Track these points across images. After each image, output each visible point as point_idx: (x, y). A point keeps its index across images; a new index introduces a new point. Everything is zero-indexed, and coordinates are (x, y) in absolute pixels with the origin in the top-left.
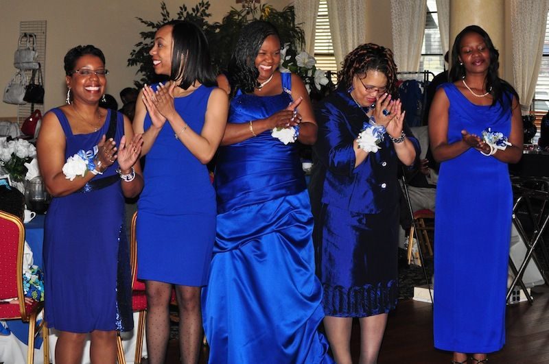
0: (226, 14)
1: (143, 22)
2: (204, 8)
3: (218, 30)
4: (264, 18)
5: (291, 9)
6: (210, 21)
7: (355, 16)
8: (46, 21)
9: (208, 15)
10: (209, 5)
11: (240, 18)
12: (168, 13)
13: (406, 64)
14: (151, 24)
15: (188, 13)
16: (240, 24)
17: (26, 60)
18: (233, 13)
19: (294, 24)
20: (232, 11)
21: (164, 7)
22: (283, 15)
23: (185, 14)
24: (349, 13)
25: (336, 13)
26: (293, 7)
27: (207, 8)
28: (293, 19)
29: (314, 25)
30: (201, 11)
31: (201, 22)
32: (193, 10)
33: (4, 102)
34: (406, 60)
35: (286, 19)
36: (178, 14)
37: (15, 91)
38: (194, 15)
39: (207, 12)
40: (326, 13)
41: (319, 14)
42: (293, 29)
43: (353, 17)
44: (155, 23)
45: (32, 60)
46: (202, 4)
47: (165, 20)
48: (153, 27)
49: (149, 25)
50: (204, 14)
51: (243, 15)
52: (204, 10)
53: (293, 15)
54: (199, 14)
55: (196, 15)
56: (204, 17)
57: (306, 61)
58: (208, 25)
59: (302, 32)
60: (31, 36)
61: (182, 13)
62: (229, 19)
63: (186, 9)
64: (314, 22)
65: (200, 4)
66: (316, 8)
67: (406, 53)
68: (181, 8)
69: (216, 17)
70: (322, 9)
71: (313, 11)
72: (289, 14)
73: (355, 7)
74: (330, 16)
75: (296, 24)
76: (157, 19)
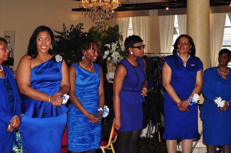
0: (90, 28)
1: (55, 31)
2: (81, 26)
3: (86, 35)
4: (106, 30)
5: (117, 26)
6: (83, 31)
7: (144, 29)
8: (15, 31)
9: (82, 29)
10: (83, 24)
11: (96, 30)
12: (66, 28)
13: (165, 50)
14: (59, 32)
16: (95, 33)
20: (92, 27)
21: (64, 25)
22: (114, 29)
23: (73, 28)
24: (141, 28)
25: (136, 28)
27: (82, 26)
28: (118, 31)
29: (127, 33)
30: (79, 27)
31: (80, 32)
32: (76, 26)
34: (166, 48)
35: (115, 30)
36: (70, 28)
38: (77, 28)
39: (82, 27)
40: (132, 28)
41: (129, 28)
42: (118, 35)
43: (143, 30)
44: (60, 32)
46: (80, 24)
47: (64, 30)
49: (58, 33)
50: (81, 28)
51: (97, 28)
52: (81, 27)
53: (118, 29)
54: (79, 28)
55: (77, 29)
58: (82, 33)
59: (122, 36)
60: (8, 37)
61: (72, 28)
62: (91, 30)
63: (73, 26)
64: (127, 31)
65: (79, 24)
66: (128, 26)
67: (166, 45)
68: (71, 26)
69: (86, 30)
70: (131, 26)
71: (126, 27)
72: (116, 28)
73: (144, 25)
74: (133, 29)
75: (119, 32)
76: (61, 30)
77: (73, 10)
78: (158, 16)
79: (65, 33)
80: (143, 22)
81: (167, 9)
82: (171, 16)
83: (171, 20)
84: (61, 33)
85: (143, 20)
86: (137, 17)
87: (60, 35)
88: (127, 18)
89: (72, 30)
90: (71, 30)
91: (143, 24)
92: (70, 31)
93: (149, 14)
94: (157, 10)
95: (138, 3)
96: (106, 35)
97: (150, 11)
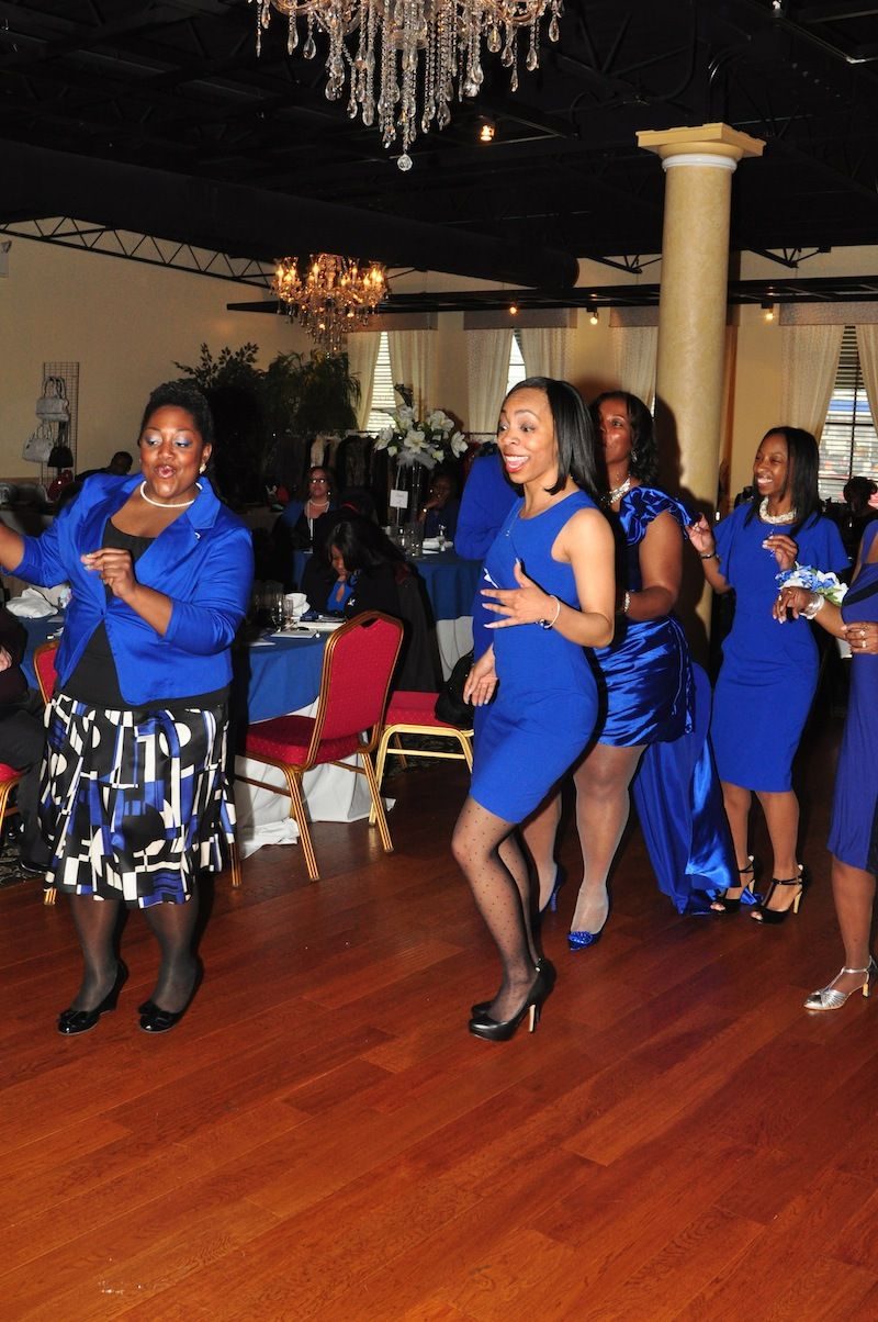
0: (273, 361)
1: (179, 366)
2: (250, 352)
3: (264, 379)
4: (312, 366)
5: (345, 356)
6: (256, 367)
8: (79, 363)
9: (254, 361)
12: (210, 357)
14: (189, 370)
15: (231, 358)
16: (285, 372)
17: (53, 410)
18: (281, 359)
19: (347, 373)
20: (279, 357)
21: (205, 349)
22: (335, 363)
23: (228, 358)
25: (400, 362)
26: (347, 354)
27: (254, 352)
28: (347, 368)
29: (373, 376)
30: (247, 355)
31: (247, 369)
32: (238, 354)
33: (26, 459)
35: (338, 367)
36: (221, 358)
37: (37, 448)
38: (239, 359)
39: (254, 356)
40: (388, 362)
41: (378, 362)
42: (348, 380)
44: (194, 368)
45: (61, 410)
46: (248, 347)
47: (205, 364)
48: (191, 373)
50: (250, 358)
51: (289, 360)
52: (250, 355)
53: (346, 363)
54: (245, 359)
56: (251, 364)
57: (443, 422)
58: (253, 372)
59: (358, 383)
60: (58, 380)
61: (224, 358)
62: (275, 366)
63: (229, 353)
64: (373, 372)
65: (245, 347)
66: (375, 355)
68: (223, 352)
69: (262, 364)
70: (383, 357)
71: (371, 359)
72: (342, 362)
73: (423, 356)
74: (392, 365)
75: (350, 372)
76: (196, 364)
77: (231, 307)
78: (465, 329)
79: (208, 372)
80: (419, 345)
81: (513, 310)
82: (502, 331)
83: (501, 342)
84: (198, 371)
85: (419, 341)
86: (404, 332)
87: (194, 376)
88: (373, 334)
89: (224, 365)
90: (221, 363)
91: (420, 350)
92: (220, 367)
93: (436, 325)
94: (462, 313)
95: (428, 291)
96: (317, 379)
97: (441, 315)
